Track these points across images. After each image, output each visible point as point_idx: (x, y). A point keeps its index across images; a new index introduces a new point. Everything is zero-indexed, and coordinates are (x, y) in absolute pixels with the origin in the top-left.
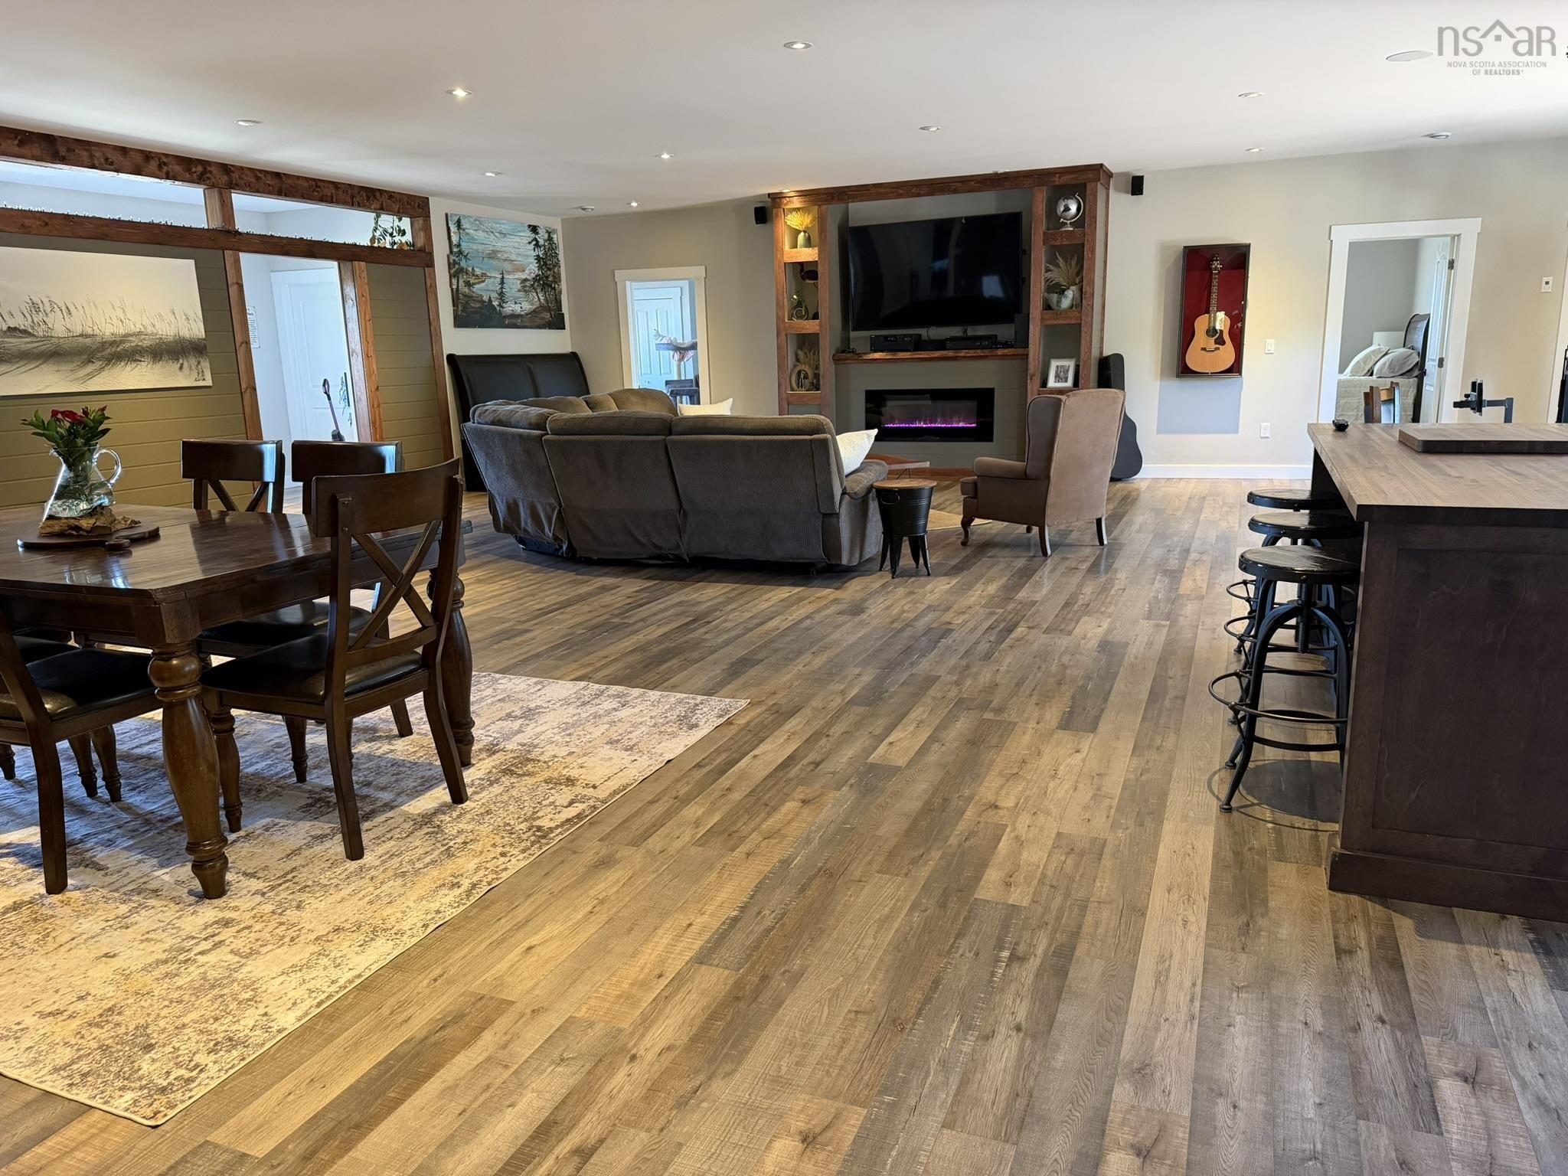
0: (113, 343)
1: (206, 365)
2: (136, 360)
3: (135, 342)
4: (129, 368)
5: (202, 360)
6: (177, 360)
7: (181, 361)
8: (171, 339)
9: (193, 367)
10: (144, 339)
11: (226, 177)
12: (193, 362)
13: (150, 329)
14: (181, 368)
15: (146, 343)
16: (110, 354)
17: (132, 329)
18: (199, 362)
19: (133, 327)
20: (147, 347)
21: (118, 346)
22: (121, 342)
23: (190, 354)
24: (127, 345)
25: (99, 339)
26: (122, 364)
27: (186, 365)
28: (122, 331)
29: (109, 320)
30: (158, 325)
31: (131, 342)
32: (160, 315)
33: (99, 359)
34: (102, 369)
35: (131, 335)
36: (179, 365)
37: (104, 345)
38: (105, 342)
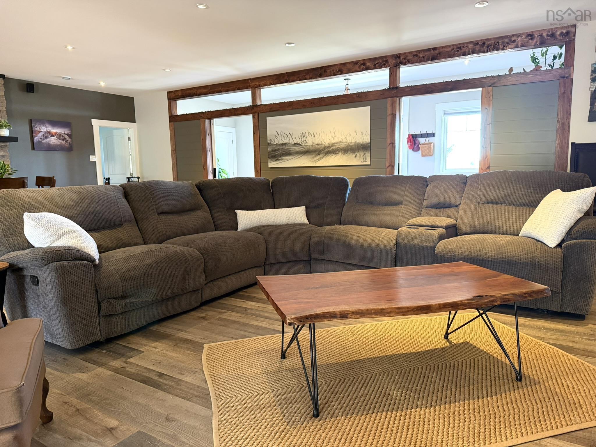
0: (329, 147)
1: (368, 155)
2: (336, 154)
3: (337, 146)
4: (334, 156)
5: (366, 153)
6: (355, 153)
7: (356, 153)
8: (353, 144)
9: (362, 156)
10: (341, 145)
11: (394, 61)
12: (362, 153)
13: (344, 140)
14: (356, 156)
15: (342, 146)
16: (327, 151)
17: (336, 140)
18: (365, 154)
19: (337, 140)
20: (342, 148)
21: (330, 148)
22: (332, 146)
23: (361, 150)
24: (334, 148)
25: (323, 146)
26: (331, 155)
27: (358, 155)
28: (333, 142)
29: (328, 138)
30: (348, 139)
31: (335, 146)
32: (350, 134)
33: (322, 153)
34: (323, 157)
35: (336, 143)
36: (355, 155)
37: (325, 148)
38: (326, 147)
